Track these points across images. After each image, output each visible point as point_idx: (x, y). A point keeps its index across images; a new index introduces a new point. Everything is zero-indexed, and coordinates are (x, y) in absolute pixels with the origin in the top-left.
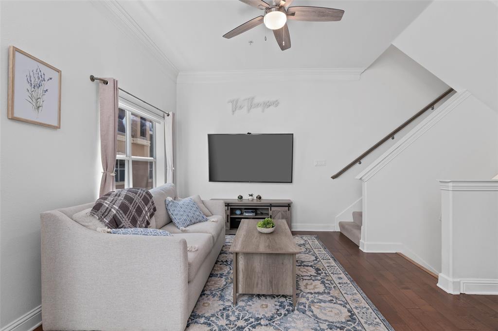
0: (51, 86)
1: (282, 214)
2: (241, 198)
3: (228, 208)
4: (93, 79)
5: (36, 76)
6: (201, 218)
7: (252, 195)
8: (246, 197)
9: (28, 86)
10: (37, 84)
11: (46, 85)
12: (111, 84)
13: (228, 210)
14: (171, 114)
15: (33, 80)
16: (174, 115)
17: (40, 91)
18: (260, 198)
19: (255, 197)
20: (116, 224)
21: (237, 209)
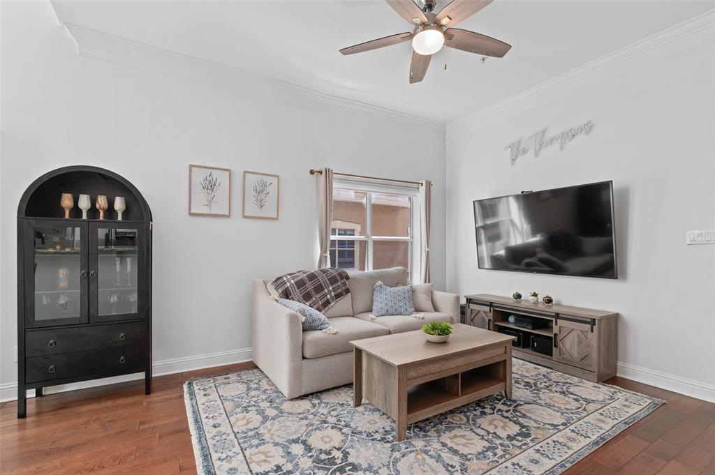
0: (272, 190)
1: (579, 336)
2: (518, 296)
3: (490, 310)
4: (312, 172)
5: (260, 185)
6: (402, 310)
7: (535, 295)
8: (526, 296)
9: (254, 193)
10: (261, 190)
11: (267, 189)
13: (490, 312)
14: (424, 182)
15: (258, 188)
17: (263, 195)
18: (549, 301)
19: (540, 299)
20: (286, 295)
21: (510, 314)
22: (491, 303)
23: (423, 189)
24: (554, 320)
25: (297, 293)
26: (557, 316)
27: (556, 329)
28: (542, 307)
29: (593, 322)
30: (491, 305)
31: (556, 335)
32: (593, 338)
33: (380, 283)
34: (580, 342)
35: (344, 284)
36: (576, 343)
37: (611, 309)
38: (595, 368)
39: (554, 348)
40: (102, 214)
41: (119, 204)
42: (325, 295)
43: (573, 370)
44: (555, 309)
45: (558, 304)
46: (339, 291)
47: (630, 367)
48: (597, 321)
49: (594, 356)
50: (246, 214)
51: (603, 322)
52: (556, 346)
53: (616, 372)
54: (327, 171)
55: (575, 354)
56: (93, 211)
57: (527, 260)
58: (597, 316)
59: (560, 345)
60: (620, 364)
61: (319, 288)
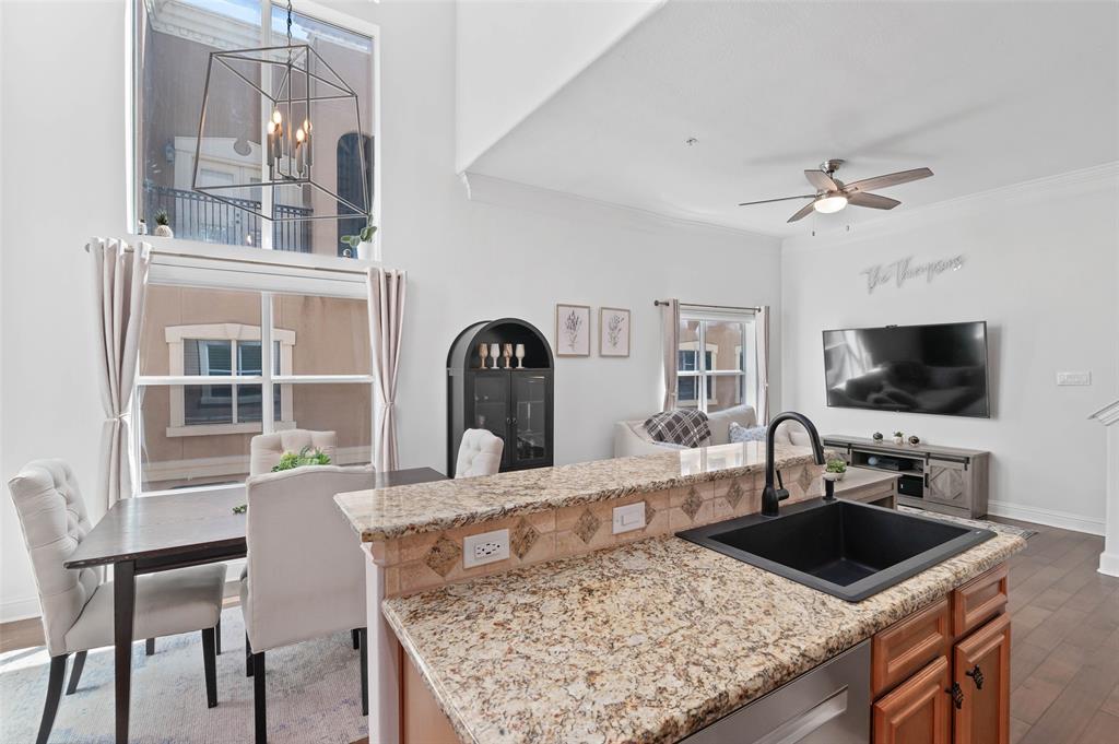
0: (623, 325)
1: (951, 475)
2: (879, 437)
3: (849, 451)
4: (656, 303)
5: (615, 321)
7: (899, 435)
8: (889, 436)
11: (620, 325)
12: (671, 304)
13: (849, 453)
14: (762, 308)
15: (612, 325)
16: (767, 309)
17: (616, 331)
18: (916, 441)
19: (906, 439)
20: (660, 437)
21: (869, 456)
22: (850, 444)
23: (761, 316)
24: (924, 460)
25: (669, 435)
26: (928, 456)
27: (926, 469)
28: (908, 447)
29: (967, 460)
30: (849, 446)
31: (927, 475)
32: (967, 476)
33: (735, 424)
34: (953, 481)
35: (706, 426)
36: (949, 481)
37: (984, 449)
38: (969, 505)
39: (925, 488)
40: (508, 363)
41: (520, 351)
42: (692, 438)
43: (946, 509)
44: (922, 449)
45: (924, 445)
46: (703, 433)
47: (1001, 504)
48: (971, 461)
49: (968, 493)
50: (604, 353)
51: (977, 460)
52: (927, 486)
53: (987, 510)
54: (675, 302)
55: (948, 493)
56: (501, 358)
57: (874, 396)
58: (971, 455)
59: (931, 484)
60: (991, 502)
61: (686, 431)
